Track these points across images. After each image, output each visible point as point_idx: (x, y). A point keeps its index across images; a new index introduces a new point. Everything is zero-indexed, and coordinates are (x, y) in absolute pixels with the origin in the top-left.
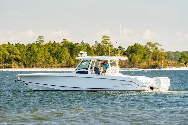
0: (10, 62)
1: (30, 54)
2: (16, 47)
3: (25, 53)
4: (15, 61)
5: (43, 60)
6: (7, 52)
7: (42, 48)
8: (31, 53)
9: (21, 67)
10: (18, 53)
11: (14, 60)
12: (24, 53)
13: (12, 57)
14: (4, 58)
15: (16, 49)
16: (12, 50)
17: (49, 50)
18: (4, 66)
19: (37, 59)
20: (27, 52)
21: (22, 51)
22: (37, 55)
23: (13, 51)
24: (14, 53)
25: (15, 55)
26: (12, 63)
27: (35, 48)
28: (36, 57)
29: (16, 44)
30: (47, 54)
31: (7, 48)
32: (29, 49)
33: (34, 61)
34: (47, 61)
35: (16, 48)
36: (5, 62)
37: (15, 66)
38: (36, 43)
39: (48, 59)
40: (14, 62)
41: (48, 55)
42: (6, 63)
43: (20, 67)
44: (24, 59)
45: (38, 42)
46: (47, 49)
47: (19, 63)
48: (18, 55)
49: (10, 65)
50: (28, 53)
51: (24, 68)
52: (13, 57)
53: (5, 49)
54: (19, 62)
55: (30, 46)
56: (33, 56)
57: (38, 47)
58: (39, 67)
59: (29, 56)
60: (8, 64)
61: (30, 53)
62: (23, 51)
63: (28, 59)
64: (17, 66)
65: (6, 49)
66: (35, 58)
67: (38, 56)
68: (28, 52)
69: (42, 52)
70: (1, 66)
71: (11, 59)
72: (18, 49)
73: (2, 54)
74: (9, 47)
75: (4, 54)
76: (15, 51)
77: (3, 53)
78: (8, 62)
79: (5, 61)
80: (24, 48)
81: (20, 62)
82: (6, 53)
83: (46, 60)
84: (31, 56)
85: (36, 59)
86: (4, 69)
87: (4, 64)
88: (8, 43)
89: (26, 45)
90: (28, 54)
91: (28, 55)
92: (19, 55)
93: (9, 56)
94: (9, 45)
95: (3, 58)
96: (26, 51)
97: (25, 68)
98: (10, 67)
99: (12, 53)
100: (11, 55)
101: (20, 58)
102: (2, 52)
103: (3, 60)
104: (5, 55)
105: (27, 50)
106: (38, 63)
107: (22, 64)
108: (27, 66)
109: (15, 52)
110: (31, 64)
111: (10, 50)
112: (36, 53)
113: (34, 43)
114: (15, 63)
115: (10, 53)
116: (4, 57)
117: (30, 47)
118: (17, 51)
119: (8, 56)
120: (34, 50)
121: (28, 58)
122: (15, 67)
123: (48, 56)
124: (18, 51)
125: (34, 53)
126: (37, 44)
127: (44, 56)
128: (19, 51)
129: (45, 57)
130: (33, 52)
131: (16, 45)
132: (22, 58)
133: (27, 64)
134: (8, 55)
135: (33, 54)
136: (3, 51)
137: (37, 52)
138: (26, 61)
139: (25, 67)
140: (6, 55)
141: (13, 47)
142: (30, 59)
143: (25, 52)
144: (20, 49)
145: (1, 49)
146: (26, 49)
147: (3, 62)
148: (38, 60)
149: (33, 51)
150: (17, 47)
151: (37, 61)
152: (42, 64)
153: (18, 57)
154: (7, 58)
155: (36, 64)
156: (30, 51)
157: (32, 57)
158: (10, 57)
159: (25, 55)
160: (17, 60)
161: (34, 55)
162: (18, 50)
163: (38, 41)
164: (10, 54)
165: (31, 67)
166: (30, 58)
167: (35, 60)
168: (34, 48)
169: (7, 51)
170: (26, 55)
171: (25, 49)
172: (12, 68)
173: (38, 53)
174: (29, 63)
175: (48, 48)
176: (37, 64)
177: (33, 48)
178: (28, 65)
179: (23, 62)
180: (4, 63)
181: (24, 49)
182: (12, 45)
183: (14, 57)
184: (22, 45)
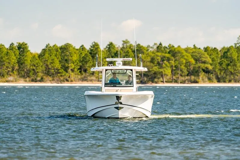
0: (197, 74)
1: (227, 62)
2: (205, 51)
3: (219, 61)
4: (204, 73)
8: (227, 60)
9: (212, 82)
10: (208, 61)
11: (202, 71)
12: (217, 60)
13: (199, 67)
14: (188, 69)
15: (205, 55)
16: (200, 56)
18: (187, 79)
19: (237, 69)
20: (221, 59)
21: (213, 58)
22: (236, 64)
23: (200, 58)
24: (201, 60)
25: (203, 64)
26: (198, 76)
27: (234, 53)
28: (235, 67)
29: (206, 47)
31: (193, 53)
32: (224, 54)
33: (231, 72)
35: (206, 53)
37: (203, 80)
38: (235, 46)
40: (202, 75)
42: (190, 76)
43: (210, 81)
44: (217, 70)
45: (238, 45)
47: (210, 76)
48: (208, 64)
49: (196, 78)
50: (223, 61)
51: (216, 82)
52: (201, 67)
53: (189, 55)
54: (210, 74)
55: (226, 50)
56: (230, 65)
57: (237, 52)
58: (238, 82)
59: (224, 66)
60: (193, 78)
62: (215, 58)
63: (223, 70)
64: (207, 80)
65: (192, 55)
66: (233, 68)
67: (238, 65)
68: (223, 59)
70: (184, 80)
71: (197, 71)
72: (208, 54)
73: (184, 62)
74: (195, 52)
75: (188, 63)
76: (203, 58)
77: (186, 61)
78: (194, 74)
79: (189, 72)
80: (217, 53)
81: (212, 75)
82: (190, 60)
84: (228, 65)
85: (235, 70)
86: (187, 84)
87: (187, 78)
88: (194, 46)
89: (219, 50)
91: (222, 63)
92: (210, 64)
93: (195, 64)
94: (194, 49)
95: (186, 69)
97: (218, 83)
98: (195, 82)
99: (199, 60)
100: (198, 63)
101: (210, 68)
102: (185, 59)
103: (186, 71)
104: (188, 64)
105: (221, 56)
106: (238, 76)
107: (214, 77)
108: (222, 81)
110: (228, 77)
111: (196, 56)
112: (235, 61)
113: (232, 46)
114: (204, 75)
115: (197, 60)
116: (187, 67)
117: (226, 52)
118: (207, 58)
119: (193, 66)
120: (232, 56)
121: (223, 68)
122: (204, 82)
125: (231, 61)
126: (236, 48)
128: (210, 58)
131: (206, 49)
132: (213, 68)
133: (221, 77)
134: (193, 64)
135: (231, 62)
136: (186, 57)
137: (236, 59)
138: (220, 73)
139: (219, 81)
140: (190, 64)
141: (201, 52)
142: (225, 70)
143: (218, 59)
144: (211, 55)
145: (183, 55)
146: (220, 56)
147: (186, 74)
148: (237, 71)
149: (230, 58)
151: (236, 72)
153: (208, 67)
154: (192, 69)
155: (234, 77)
156: (227, 58)
157: (229, 67)
158: (197, 66)
159: (219, 63)
160: (206, 71)
161: (232, 64)
162: (208, 56)
163: (238, 43)
164: (196, 63)
165: (227, 82)
166: (226, 68)
167: (233, 71)
169: (192, 57)
170: (221, 64)
171: (219, 54)
172: (199, 83)
173: (238, 62)
174: (225, 75)
176: (236, 77)
177: (231, 54)
178: (223, 78)
179: (215, 74)
180: (188, 75)
181: (217, 55)
182: (200, 48)
183: (203, 66)
184: (215, 48)
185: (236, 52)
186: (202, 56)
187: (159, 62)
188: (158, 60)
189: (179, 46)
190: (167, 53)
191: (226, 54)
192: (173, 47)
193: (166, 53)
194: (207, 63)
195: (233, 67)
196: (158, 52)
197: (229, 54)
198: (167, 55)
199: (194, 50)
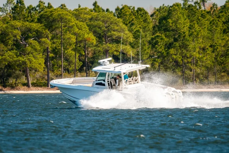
1: (166, 39)
3: (149, 39)
5: (208, 59)
6: (88, 34)
7: (203, 21)
8: (167, 36)
10: (124, 37)
12: (146, 36)
14: (81, 55)
15: (118, 26)
16: (106, 27)
17: (225, 27)
19: (188, 55)
20: (153, 34)
22: (187, 43)
23: (109, 30)
24: (111, 36)
25: (115, 45)
27: (182, 21)
28: (185, 51)
29: (120, 7)
30: (220, 41)
31: (91, 19)
32: (160, 23)
33: (176, 62)
34: (221, 64)
35: (120, 20)
36: (82, 67)
38: (184, 5)
39: (222, 56)
41: (223, 44)
46: (220, 24)
50: (157, 36)
53: (84, 25)
55: (166, 14)
56: (174, 47)
57: (189, 16)
59: (161, 48)
61: (164, 39)
62: (141, 31)
63: (159, 57)
65: (88, 26)
67: (191, 46)
68: (158, 34)
69: (205, 33)
72: (124, 23)
73: (74, 40)
75: (81, 42)
76: (114, 31)
77: (76, 39)
79: (84, 62)
80: (145, 21)
82: (86, 36)
83: (217, 61)
84: (169, 46)
85: (184, 57)
88: (95, 4)
89: (150, 12)
90: (159, 40)
91: (157, 43)
92: (130, 44)
93: (96, 46)
94: (95, 11)
95: (77, 55)
96: (151, 30)
99: (105, 36)
100: (104, 43)
101: (131, 52)
102: (75, 34)
103: (77, 60)
104: (82, 45)
105: (154, 27)
106: (191, 70)
109: (115, 33)
111: (99, 28)
112: (184, 37)
113: (177, 5)
116: (79, 51)
117: (165, 18)
118: (123, 30)
119: (93, 48)
120: (178, 26)
121: (159, 52)
123: (224, 46)
124: (127, 32)
125: (176, 37)
126: (186, 9)
127: (211, 46)
128: (130, 31)
129: (213, 52)
130: (174, 35)
131: (120, 12)
134: (92, 44)
135: (176, 40)
136: (76, 30)
137: (187, 33)
140: (86, 44)
141: (110, 18)
142: (164, 57)
143: (148, 33)
144: (132, 24)
145: (71, 24)
146: (151, 26)
147: (77, 68)
148: (189, 60)
149: (173, 30)
150: (121, 17)
151: (188, 62)
152: (202, 74)
153: (125, 52)
154: (90, 55)
155: (183, 72)
156: (166, 30)
157: (172, 51)
158: (101, 48)
159: (150, 43)
161: (177, 44)
162: (124, 26)
164: (100, 42)
166: (165, 54)
167: (180, 60)
168: (178, 20)
169: (90, 30)
170: (153, 44)
171: (148, 23)
173: (191, 39)
175: (223, 19)
176: (188, 72)
177: (176, 22)
180: (81, 70)
181: (145, 25)
182: (107, 10)
183: (114, 49)
184: (140, 9)
185: (185, 17)
186: (112, 26)
187: (17, 41)
188: (15, 36)
189: (63, 6)
190: (36, 20)
191: (164, 22)
192: (50, 6)
193: (32, 21)
194: (125, 43)
195: (180, 51)
196: (14, 18)
197: (170, 21)
198: (35, 26)
199: (94, 14)
